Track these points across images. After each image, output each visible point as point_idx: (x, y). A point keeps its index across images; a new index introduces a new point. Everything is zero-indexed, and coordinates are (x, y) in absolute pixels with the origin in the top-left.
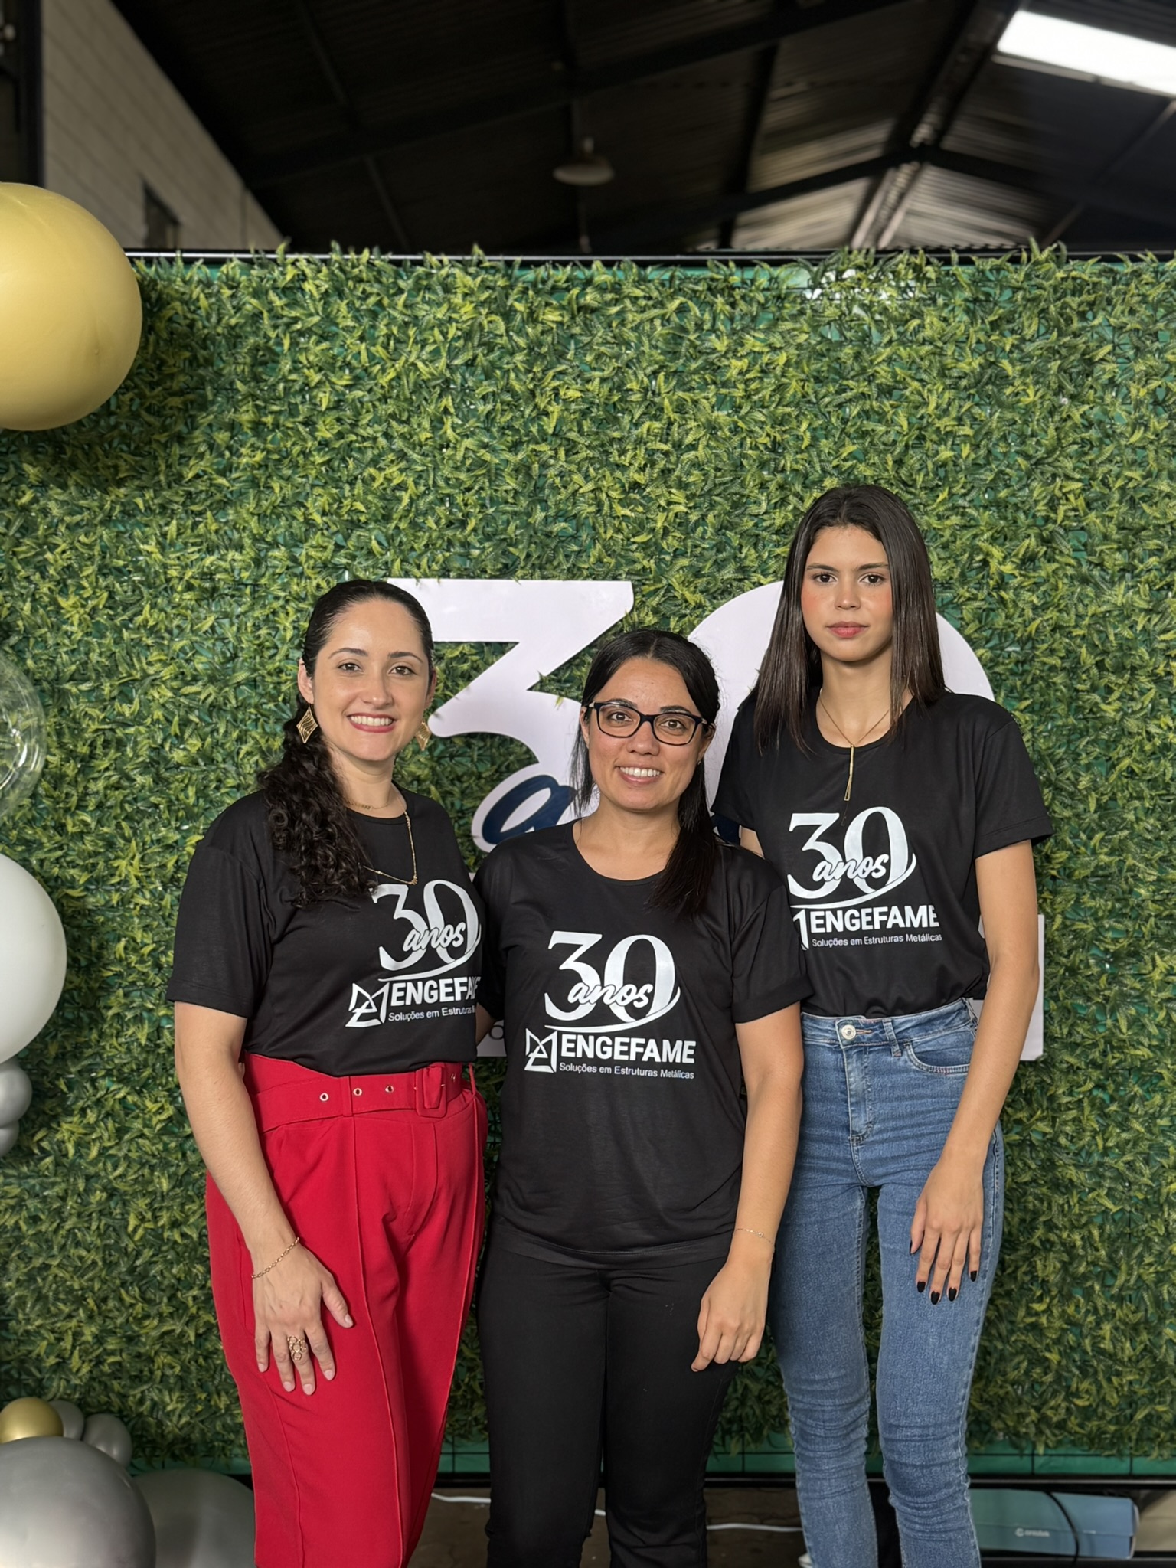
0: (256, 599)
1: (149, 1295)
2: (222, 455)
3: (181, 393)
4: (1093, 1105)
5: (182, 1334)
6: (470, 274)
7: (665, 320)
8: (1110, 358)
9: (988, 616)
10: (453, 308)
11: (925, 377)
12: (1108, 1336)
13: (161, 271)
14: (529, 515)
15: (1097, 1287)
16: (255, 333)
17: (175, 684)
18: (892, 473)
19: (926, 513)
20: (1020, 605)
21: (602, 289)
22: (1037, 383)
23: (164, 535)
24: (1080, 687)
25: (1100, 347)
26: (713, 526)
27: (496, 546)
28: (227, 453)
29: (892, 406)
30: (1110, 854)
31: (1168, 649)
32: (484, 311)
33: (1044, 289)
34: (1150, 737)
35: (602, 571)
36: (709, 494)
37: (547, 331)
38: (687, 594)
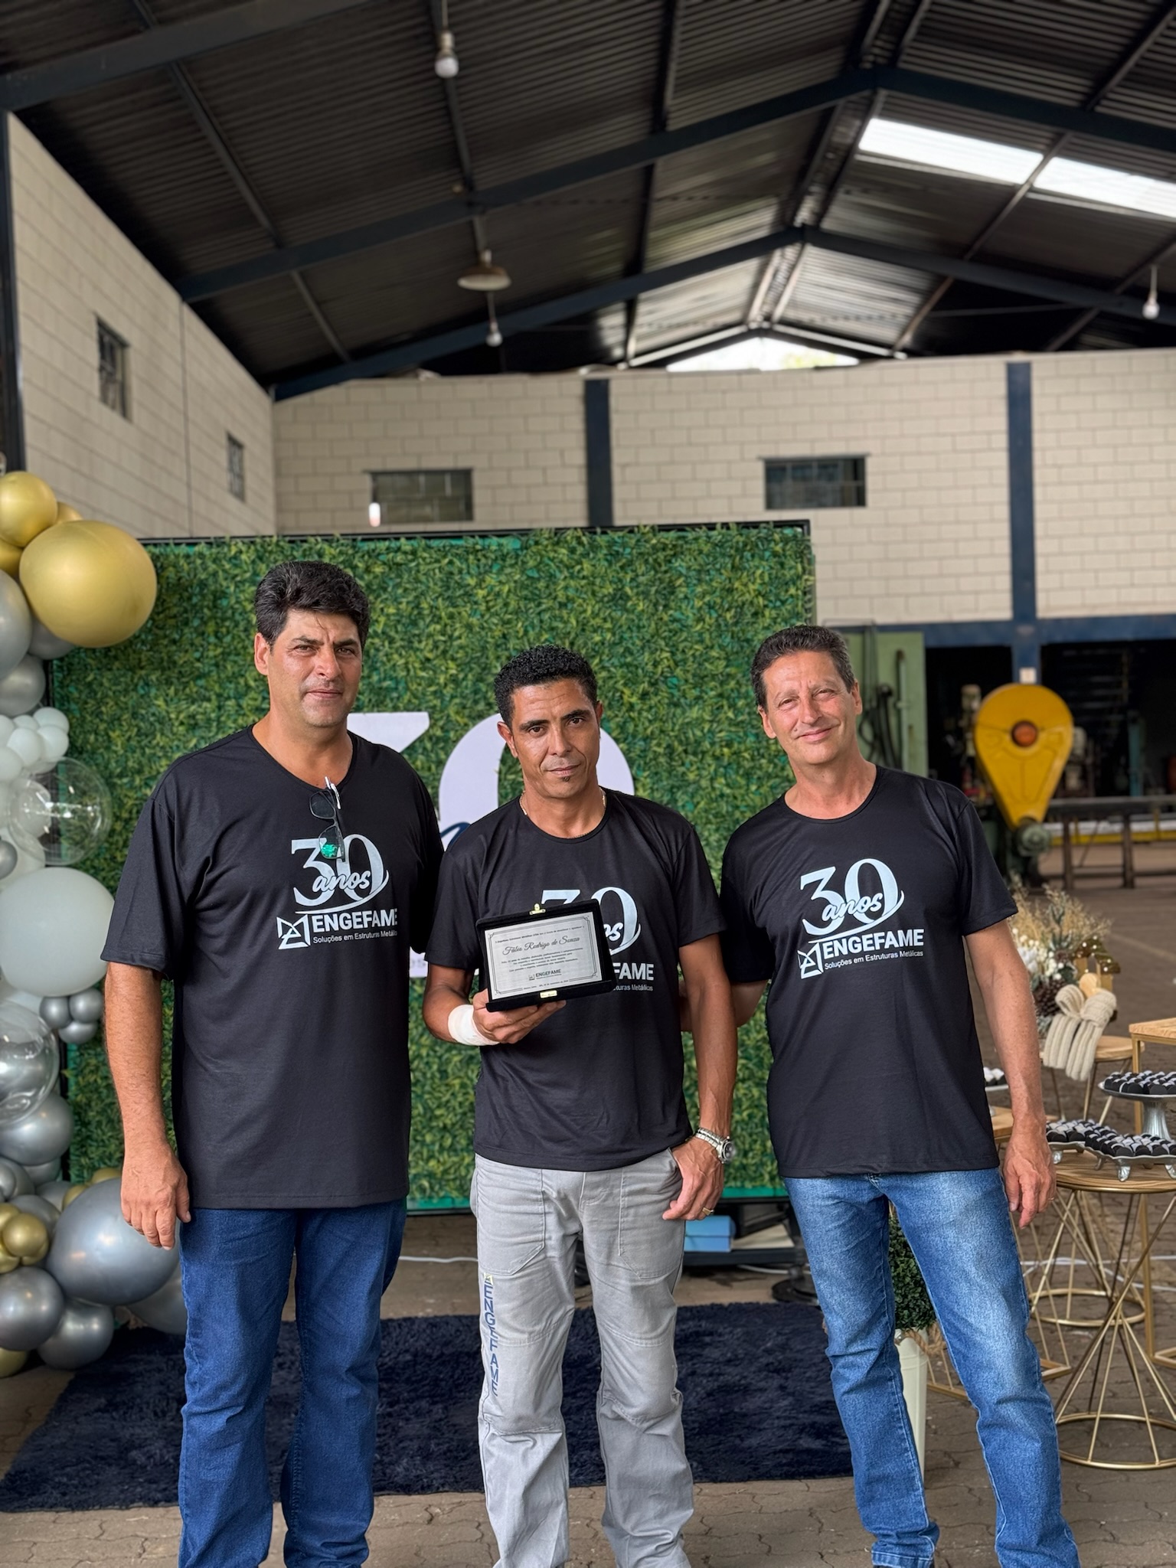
2: (198, 650)
7: (441, 569)
8: (683, 584)
9: (624, 726)
11: (585, 596)
16: (215, 583)
20: (642, 720)
22: (644, 600)
23: (167, 695)
24: (674, 763)
29: (567, 613)
31: (722, 741)
33: (647, 548)
35: (411, 707)
36: (469, 662)
37: (376, 577)
38: (459, 719)
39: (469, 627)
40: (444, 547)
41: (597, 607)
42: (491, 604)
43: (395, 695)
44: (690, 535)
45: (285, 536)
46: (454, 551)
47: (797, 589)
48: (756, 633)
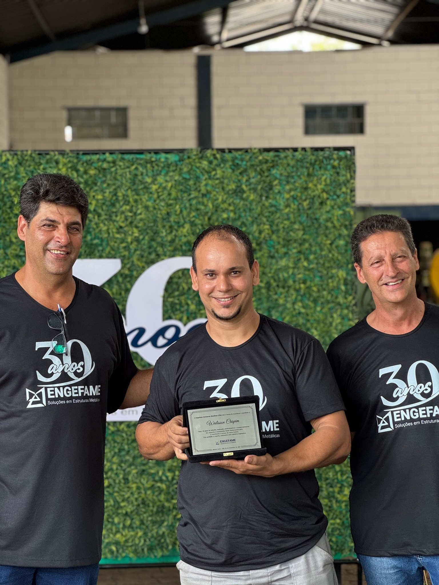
7: (130, 172)
8: (278, 184)
11: (217, 190)
21: (109, 162)
22: (254, 193)
24: (271, 293)
25: (275, 181)
26: (147, 240)
29: (206, 200)
32: (70, 170)
35: (110, 256)
36: (146, 230)
37: (91, 176)
38: (139, 263)
39: (146, 208)
40: (133, 159)
41: (225, 197)
42: (160, 194)
43: (100, 248)
44: (282, 155)
45: (35, 151)
46: (139, 161)
47: (347, 188)
48: (322, 215)
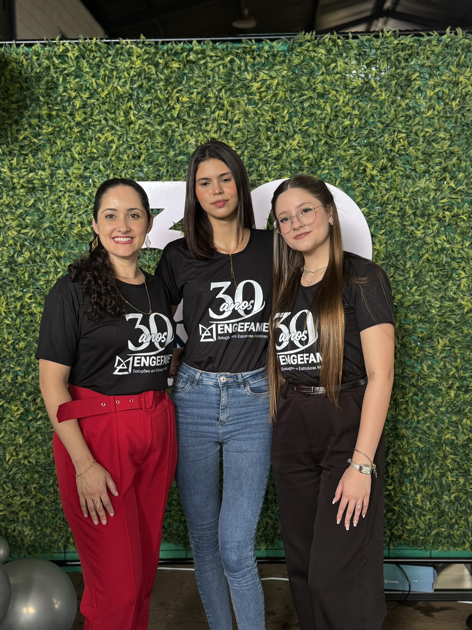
0: (51, 191)
1: (16, 487)
2: (35, 129)
3: (16, 102)
4: (412, 402)
5: (30, 503)
6: (140, 48)
7: (225, 66)
8: (418, 78)
9: (366, 193)
10: (132, 62)
11: (338, 89)
12: (419, 499)
13: (7, 49)
14: (168, 153)
15: (415, 479)
16: (47, 76)
17: (18, 229)
18: (324, 131)
19: (339, 149)
20: (380, 188)
21: (197, 53)
22: (386, 91)
23: (11, 164)
24: (405, 223)
25: (414, 74)
26: (247, 156)
27: (154, 167)
28: (37, 128)
29: (323, 102)
30: (419, 296)
31: (444, 206)
32: (146, 64)
33: (389, 48)
34: (436, 244)
36: (245, 142)
37: (173, 72)
39: (246, 113)
40: (227, 47)
42: (263, 94)
